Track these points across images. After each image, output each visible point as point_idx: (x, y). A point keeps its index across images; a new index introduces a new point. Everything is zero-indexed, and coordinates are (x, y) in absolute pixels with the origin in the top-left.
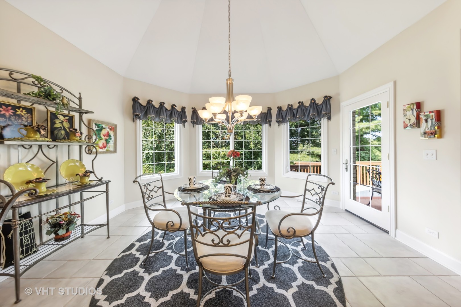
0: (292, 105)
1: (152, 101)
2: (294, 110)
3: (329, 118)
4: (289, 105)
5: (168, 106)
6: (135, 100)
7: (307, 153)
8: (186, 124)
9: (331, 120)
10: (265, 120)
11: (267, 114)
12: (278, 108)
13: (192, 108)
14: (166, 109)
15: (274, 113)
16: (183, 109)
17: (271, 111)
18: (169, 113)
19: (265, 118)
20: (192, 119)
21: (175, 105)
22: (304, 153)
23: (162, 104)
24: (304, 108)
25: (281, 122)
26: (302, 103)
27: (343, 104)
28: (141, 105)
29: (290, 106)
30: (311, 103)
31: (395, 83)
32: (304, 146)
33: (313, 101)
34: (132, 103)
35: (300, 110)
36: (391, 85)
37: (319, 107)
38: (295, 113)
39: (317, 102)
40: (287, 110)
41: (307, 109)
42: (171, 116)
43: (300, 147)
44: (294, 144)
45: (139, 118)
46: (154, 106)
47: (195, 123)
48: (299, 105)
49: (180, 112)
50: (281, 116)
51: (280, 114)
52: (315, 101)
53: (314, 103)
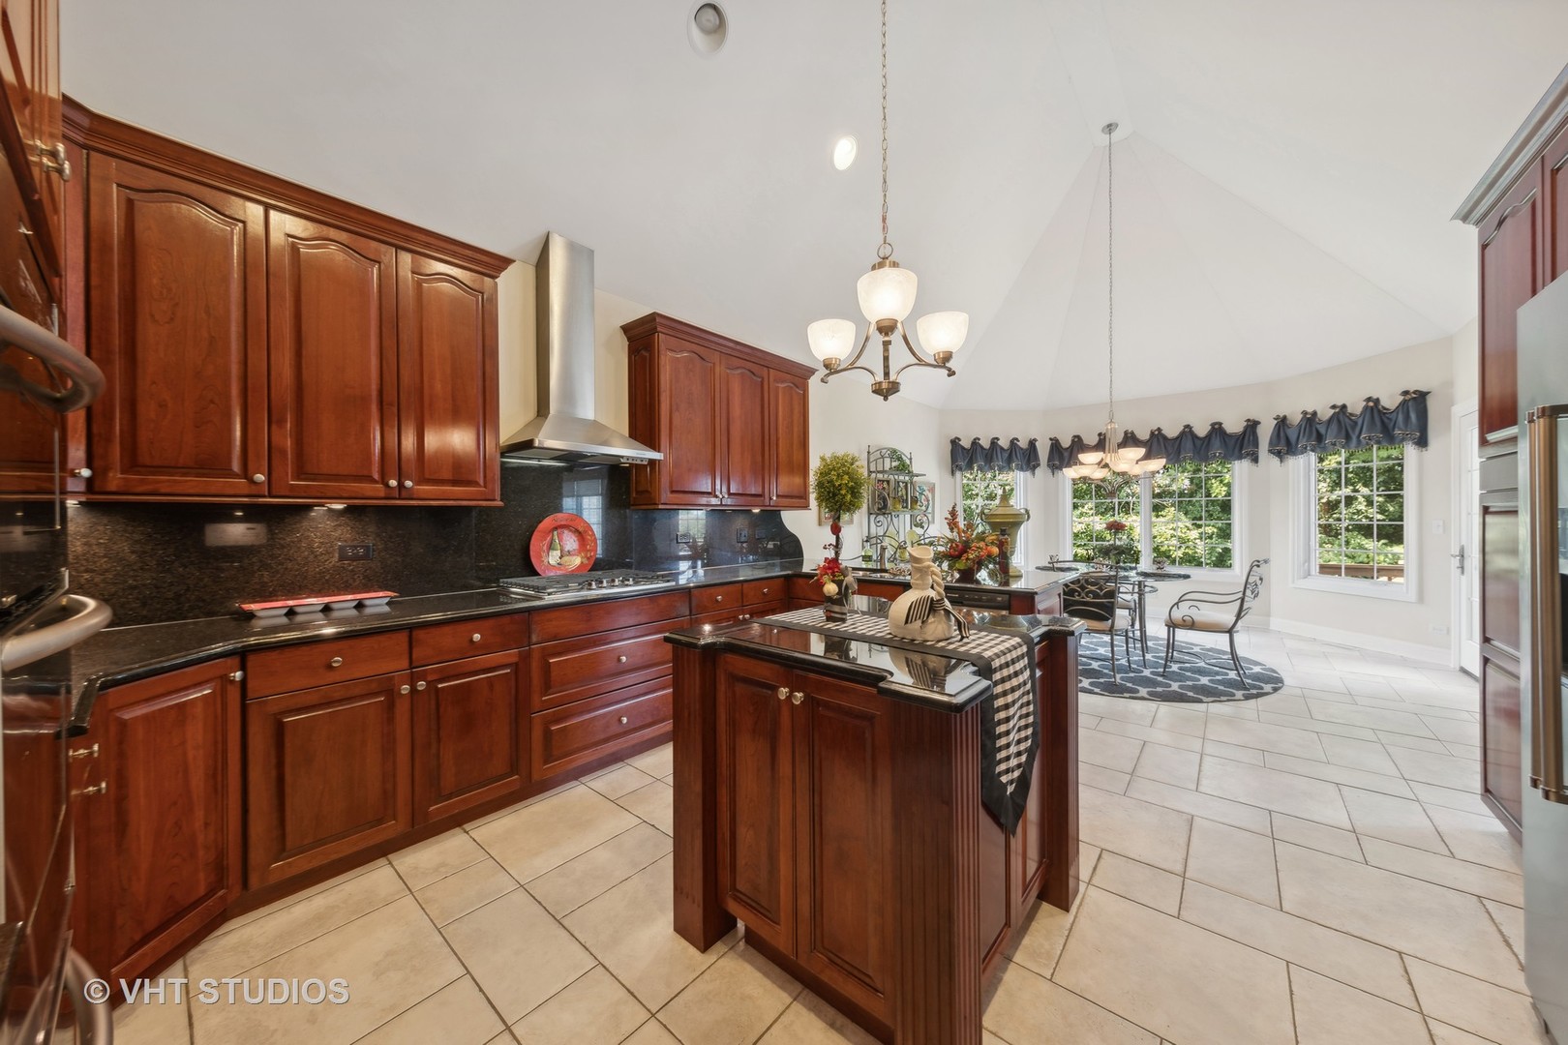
0: (1314, 414)
1: (979, 439)
2: (1318, 426)
3: (1422, 442)
4: (1305, 413)
5: (1004, 443)
6: (955, 442)
8: (1037, 471)
9: (1429, 446)
10: (1236, 451)
11: (1243, 438)
12: (1275, 419)
13: (1051, 439)
14: (1002, 448)
15: (1265, 433)
16: (1032, 443)
17: (1257, 427)
18: (1006, 455)
19: (1238, 445)
20: (1049, 460)
21: (1017, 439)
23: (994, 442)
24: (1347, 420)
25: (1287, 453)
26: (1344, 407)
28: (963, 448)
29: (1308, 416)
30: (1366, 407)
33: (1371, 404)
34: (949, 447)
35: (1335, 424)
37: (1388, 418)
38: (1322, 431)
39: (1383, 404)
40: (1300, 425)
41: (1356, 423)
42: (1009, 460)
45: (961, 469)
46: (982, 447)
47: (1057, 468)
48: (1335, 412)
49: (1027, 450)
50: (1283, 441)
51: (1282, 434)
52: (1377, 401)
53: (1373, 407)
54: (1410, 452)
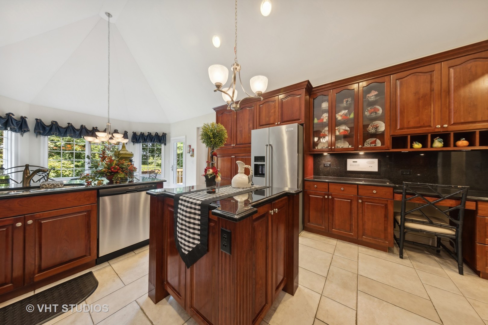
0: (143, 133)
3: (165, 144)
7: (156, 165)
9: (166, 145)
12: (133, 132)
17: (128, 133)
20: (35, 129)
22: (154, 164)
24: (151, 136)
25: (135, 142)
26: (151, 133)
27: (172, 139)
30: (155, 134)
31: (186, 136)
32: (153, 159)
35: (148, 137)
36: (185, 137)
37: (160, 138)
38: (146, 138)
39: (159, 134)
40: (140, 136)
41: (153, 138)
43: (151, 160)
44: (145, 157)
48: (148, 134)
50: (135, 139)
51: (135, 137)
52: (158, 134)
53: (157, 134)
54: (163, 145)
